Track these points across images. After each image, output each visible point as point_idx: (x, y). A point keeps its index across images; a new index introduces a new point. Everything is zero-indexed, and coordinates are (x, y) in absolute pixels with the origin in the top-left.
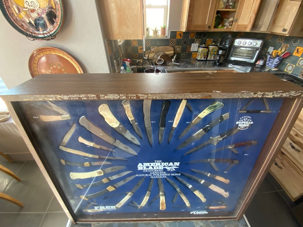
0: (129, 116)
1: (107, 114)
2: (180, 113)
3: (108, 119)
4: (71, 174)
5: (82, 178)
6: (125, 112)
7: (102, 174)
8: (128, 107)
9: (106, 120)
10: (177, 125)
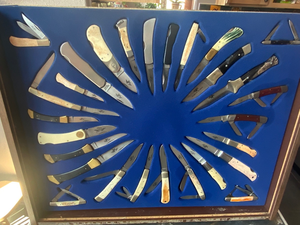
0: (124, 45)
1: (98, 39)
2: (190, 43)
3: (97, 48)
4: (40, 134)
5: (55, 143)
6: (120, 38)
7: (84, 138)
8: (124, 31)
9: (95, 50)
10: (186, 62)
